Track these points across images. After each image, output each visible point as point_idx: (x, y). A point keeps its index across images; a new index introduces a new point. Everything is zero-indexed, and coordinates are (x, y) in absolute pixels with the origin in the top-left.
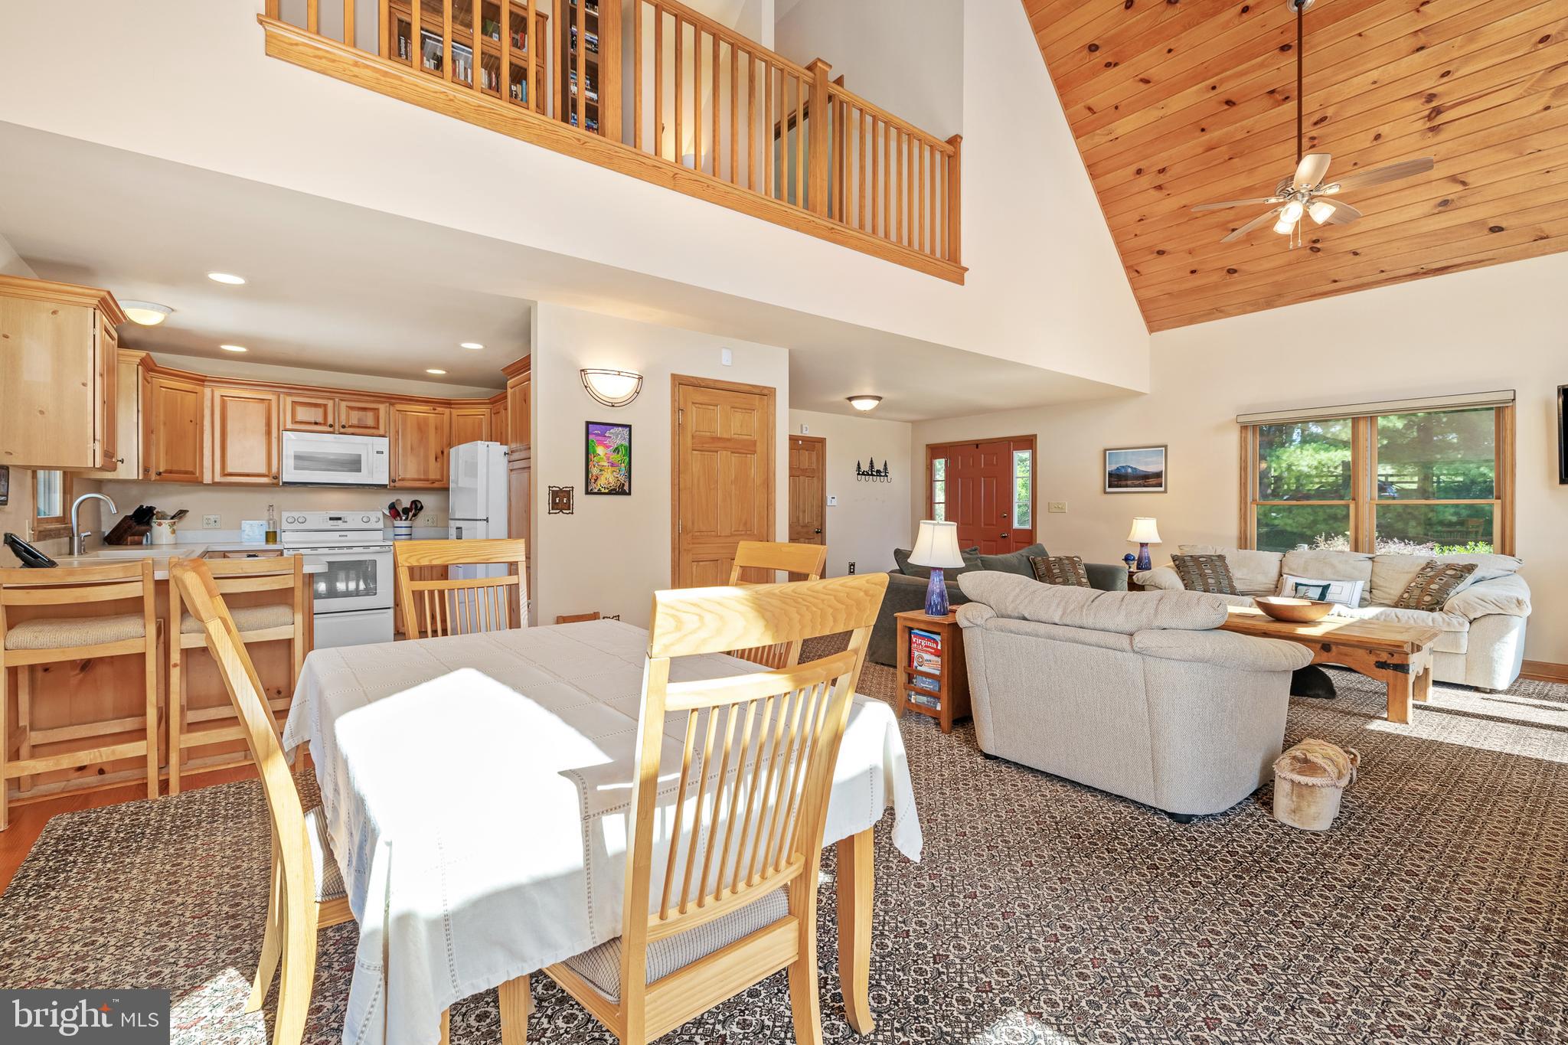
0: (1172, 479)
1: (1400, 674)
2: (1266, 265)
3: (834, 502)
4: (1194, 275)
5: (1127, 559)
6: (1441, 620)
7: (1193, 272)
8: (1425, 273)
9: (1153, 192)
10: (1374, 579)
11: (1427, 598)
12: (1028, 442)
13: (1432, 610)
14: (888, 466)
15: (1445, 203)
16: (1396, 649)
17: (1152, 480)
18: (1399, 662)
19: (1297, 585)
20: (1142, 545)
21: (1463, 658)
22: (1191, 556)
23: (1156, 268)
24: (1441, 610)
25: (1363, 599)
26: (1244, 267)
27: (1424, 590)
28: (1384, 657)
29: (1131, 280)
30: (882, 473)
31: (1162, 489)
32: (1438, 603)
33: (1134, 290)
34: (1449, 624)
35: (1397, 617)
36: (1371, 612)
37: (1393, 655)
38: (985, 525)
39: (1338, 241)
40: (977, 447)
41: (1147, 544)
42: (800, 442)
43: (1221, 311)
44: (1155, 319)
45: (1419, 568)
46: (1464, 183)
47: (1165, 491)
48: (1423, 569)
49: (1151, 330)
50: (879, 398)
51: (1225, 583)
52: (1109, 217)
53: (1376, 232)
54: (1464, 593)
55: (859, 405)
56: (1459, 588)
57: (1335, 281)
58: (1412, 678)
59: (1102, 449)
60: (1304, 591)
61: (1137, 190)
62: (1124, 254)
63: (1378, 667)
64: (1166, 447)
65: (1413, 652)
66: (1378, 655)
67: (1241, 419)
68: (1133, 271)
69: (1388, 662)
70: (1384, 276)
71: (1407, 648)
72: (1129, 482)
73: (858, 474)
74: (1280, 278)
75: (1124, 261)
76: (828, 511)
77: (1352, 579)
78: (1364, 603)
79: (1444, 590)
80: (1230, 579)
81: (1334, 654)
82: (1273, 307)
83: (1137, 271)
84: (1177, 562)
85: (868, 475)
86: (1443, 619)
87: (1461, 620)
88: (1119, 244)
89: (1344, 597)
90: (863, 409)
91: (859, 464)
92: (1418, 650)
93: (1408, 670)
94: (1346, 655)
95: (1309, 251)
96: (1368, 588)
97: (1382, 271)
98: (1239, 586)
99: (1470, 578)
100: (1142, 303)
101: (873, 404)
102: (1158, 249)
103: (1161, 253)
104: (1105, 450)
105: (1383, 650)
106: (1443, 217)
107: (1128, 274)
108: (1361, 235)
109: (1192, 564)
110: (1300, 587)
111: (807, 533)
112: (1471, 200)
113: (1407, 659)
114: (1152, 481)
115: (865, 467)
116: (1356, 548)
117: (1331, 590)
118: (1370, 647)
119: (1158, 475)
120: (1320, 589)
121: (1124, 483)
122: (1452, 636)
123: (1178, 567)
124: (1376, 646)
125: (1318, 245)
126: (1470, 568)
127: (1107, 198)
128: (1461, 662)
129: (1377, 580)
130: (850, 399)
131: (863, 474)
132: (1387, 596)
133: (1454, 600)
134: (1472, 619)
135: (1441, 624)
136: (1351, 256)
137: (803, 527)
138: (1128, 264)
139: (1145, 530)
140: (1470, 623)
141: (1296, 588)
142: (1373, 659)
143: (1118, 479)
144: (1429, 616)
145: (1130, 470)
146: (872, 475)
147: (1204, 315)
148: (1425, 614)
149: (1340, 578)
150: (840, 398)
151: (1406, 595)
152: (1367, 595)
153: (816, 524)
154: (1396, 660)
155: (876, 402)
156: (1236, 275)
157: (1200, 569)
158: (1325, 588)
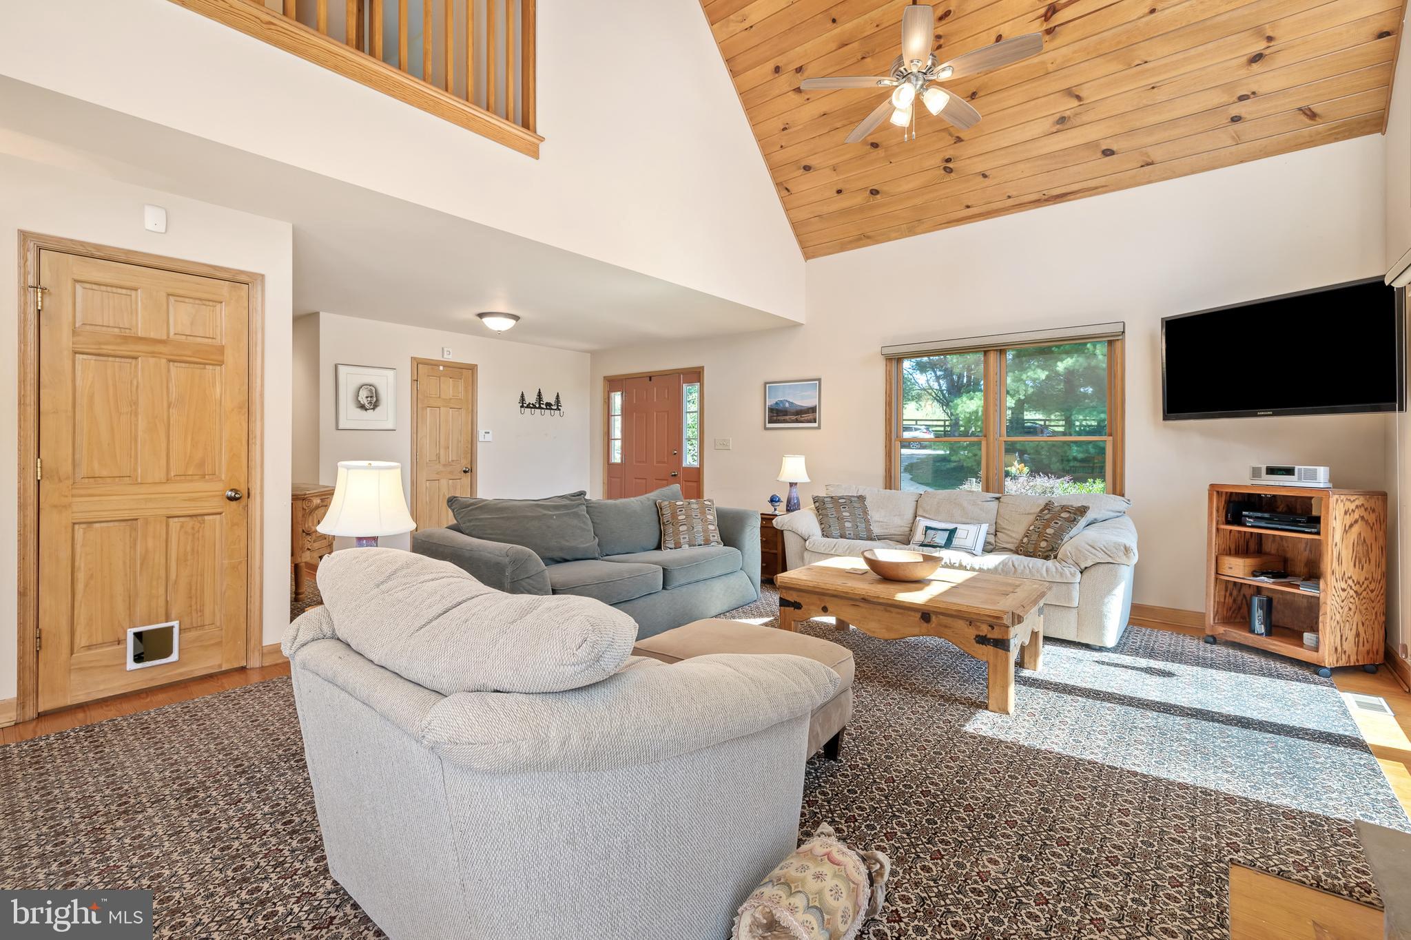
0: (825, 414)
1: (1000, 651)
2: (905, 186)
3: (489, 437)
4: (841, 196)
5: (773, 500)
6: (1054, 570)
7: (839, 192)
8: (1046, 200)
9: (792, 95)
10: (999, 521)
11: (1043, 544)
12: (695, 375)
13: (1047, 558)
14: (561, 399)
15: (1062, 120)
16: (995, 621)
17: (806, 415)
18: (999, 637)
19: (928, 528)
20: (792, 485)
21: (1075, 611)
22: (832, 497)
23: (804, 185)
24: (1055, 557)
25: (987, 543)
26: (885, 188)
27: (1041, 535)
28: (984, 630)
29: (782, 198)
30: (554, 406)
31: (816, 425)
32: (1052, 550)
33: (787, 210)
34: (1061, 575)
35: (1013, 566)
36: (993, 560)
37: (993, 628)
38: (658, 462)
39: (968, 161)
40: (650, 380)
41: (796, 484)
42: (441, 368)
43: (868, 237)
44: (811, 244)
45: (1039, 510)
46: (1079, 98)
47: (819, 428)
48: (1042, 511)
49: (807, 256)
50: (516, 318)
51: (862, 526)
52: (754, 124)
53: (1003, 152)
54: (1079, 539)
55: (492, 323)
56: (1073, 532)
57: (968, 207)
58: (1014, 655)
59: (763, 383)
60: (932, 536)
61: (777, 92)
62: (774, 169)
63: (978, 642)
64: (819, 380)
65: (1013, 624)
66: (978, 628)
67: (886, 351)
68: (783, 188)
69: (989, 636)
70: (1010, 202)
71: (1007, 620)
72: (787, 418)
73: (522, 407)
74: (918, 201)
75: (774, 178)
76: (480, 448)
77: (980, 522)
78: (989, 549)
79: (1059, 535)
80: (867, 522)
81: (933, 625)
82: (915, 234)
83: (787, 189)
84: (817, 504)
85: (535, 407)
86: (1056, 568)
87: (1073, 569)
88: (767, 156)
89: (969, 543)
90: (496, 329)
91: (522, 396)
92: (1020, 622)
93: (1009, 647)
94: (946, 627)
95: (943, 172)
96: (993, 531)
97: (1009, 197)
98: (876, 530)
99: (1083, 522)
100: (796, 226)
101: (508, 324)
102: (804, 163)
103: (807, 168)
104: (766, 383)
105: (983, 622)
106: (1061, 136)
107: (779, 192)
108: (987, 156)
109: (831, 506)
110: (929, 531)
111: (451, 472)
112: (1085, 118)
113: (1007, 633)
114: (806, 417)
115: (531, 398)
116: (987, 489)
117: (959, 534)
118: (971, 619)
119: (813, 410)
120: (946, 534)
121: (782, 418)
122: (1064, 587)
123: (817, 509)
124: (975, 617)
125: (950, 165)
126: (1083, 511)
127: (751, 100)
128: (1072, 616)
129: (1001, 522)
130: (481, 315)
131: (528, 407)
132: (1011, 540)
133: (1066, 548)
134: (1083, 567)
135: (1054, 574)
136: (981, 178)
137: (444, 465)
138: (780, 180)
139: (794, 469)
140: (1081, 573)
141: (926, 531)
142: (972, 633)
143: (778, 414)
144: (1043, 565)
145: (787, 405)
146: (540, 408)
147: (851, 242)
148: (1039, 562)
149: (968, 521)
150: (468, 314)
151: (1025, 540)
152: (992, 539)
153: (465, 464)
154: (995, 635)
155: (511, 323)
156: (878, 196)
157: (838, 511)
158: (952, 532)
